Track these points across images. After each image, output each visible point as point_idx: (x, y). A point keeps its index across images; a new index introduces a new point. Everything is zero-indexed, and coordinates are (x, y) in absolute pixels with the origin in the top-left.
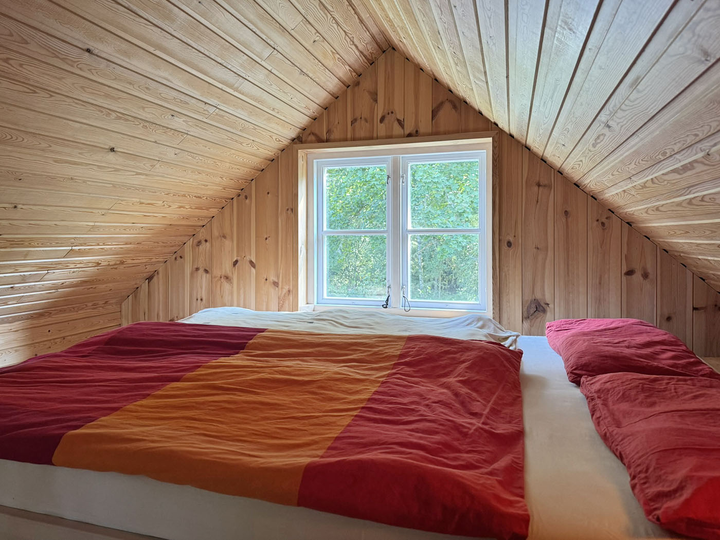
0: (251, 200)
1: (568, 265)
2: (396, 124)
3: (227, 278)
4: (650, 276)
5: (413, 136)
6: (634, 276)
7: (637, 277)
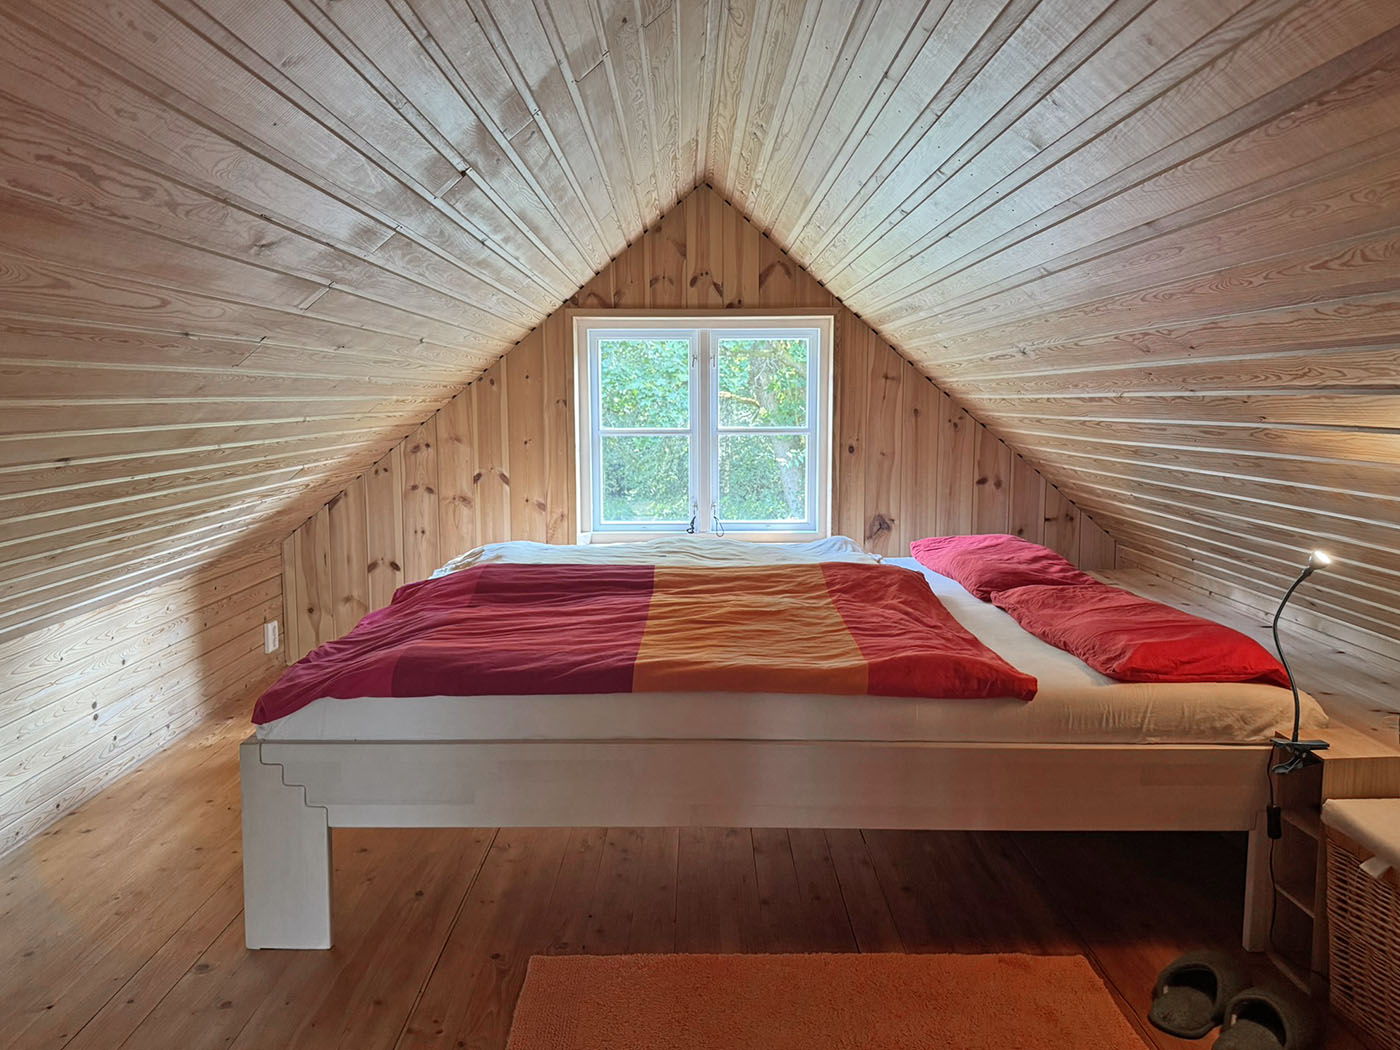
0: (500, 388)
1: (916, 473)
2: (712, 291)
3: (464, 499)
4: (1003, 485)
5: (735, 307)
6: (987, 485)
7: (990, 486)
